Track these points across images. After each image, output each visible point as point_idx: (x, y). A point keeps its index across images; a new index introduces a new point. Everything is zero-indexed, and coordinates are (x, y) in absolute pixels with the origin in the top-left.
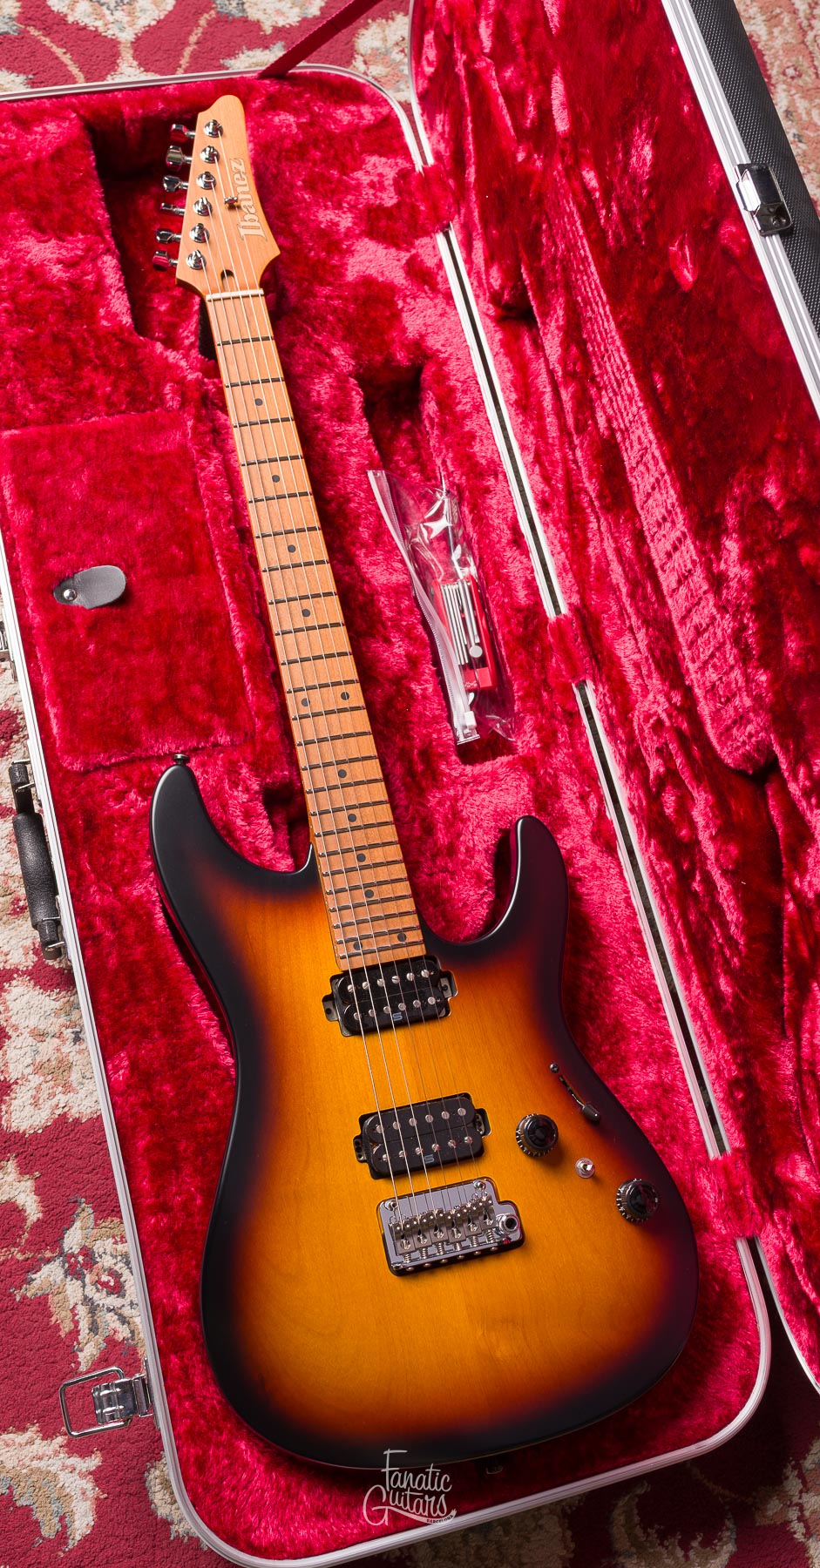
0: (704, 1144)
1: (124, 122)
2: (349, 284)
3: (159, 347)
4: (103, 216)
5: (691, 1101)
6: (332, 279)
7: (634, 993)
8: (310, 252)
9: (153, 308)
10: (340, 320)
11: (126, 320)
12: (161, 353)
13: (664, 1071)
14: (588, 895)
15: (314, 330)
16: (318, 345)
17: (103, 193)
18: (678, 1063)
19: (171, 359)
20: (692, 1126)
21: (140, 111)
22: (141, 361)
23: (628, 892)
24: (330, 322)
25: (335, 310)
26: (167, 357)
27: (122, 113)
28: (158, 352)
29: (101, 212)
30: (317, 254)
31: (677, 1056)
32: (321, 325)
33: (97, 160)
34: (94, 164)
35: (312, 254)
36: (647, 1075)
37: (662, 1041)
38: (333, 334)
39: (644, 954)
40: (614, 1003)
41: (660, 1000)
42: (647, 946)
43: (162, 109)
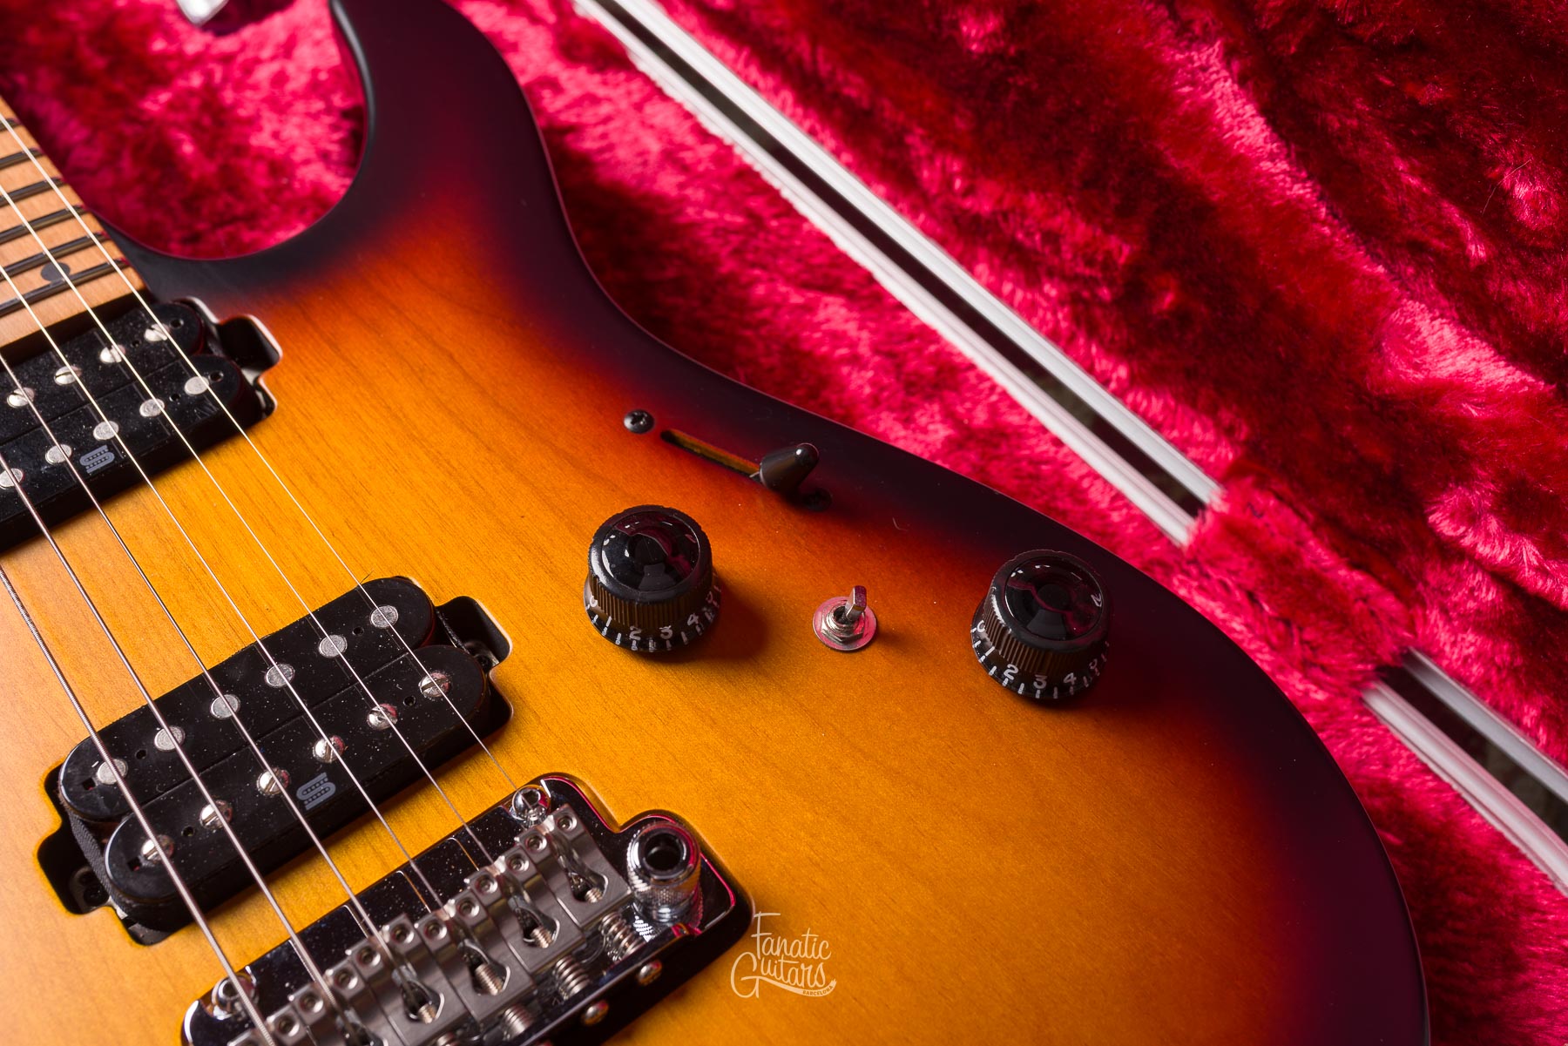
0: (1145, 521)
5: (1058, 443)
7: (804, 286)
13: (960, 409)
14: (601, 150)
18: (983, 378)
20: (1095, 494)
23: (688, 116)
31: (972, 367)
36: (925, 431)
37: (919, 351)
39: (787, 210)
40: (765, 322)
41: (869, 278)
42: (786, 194)
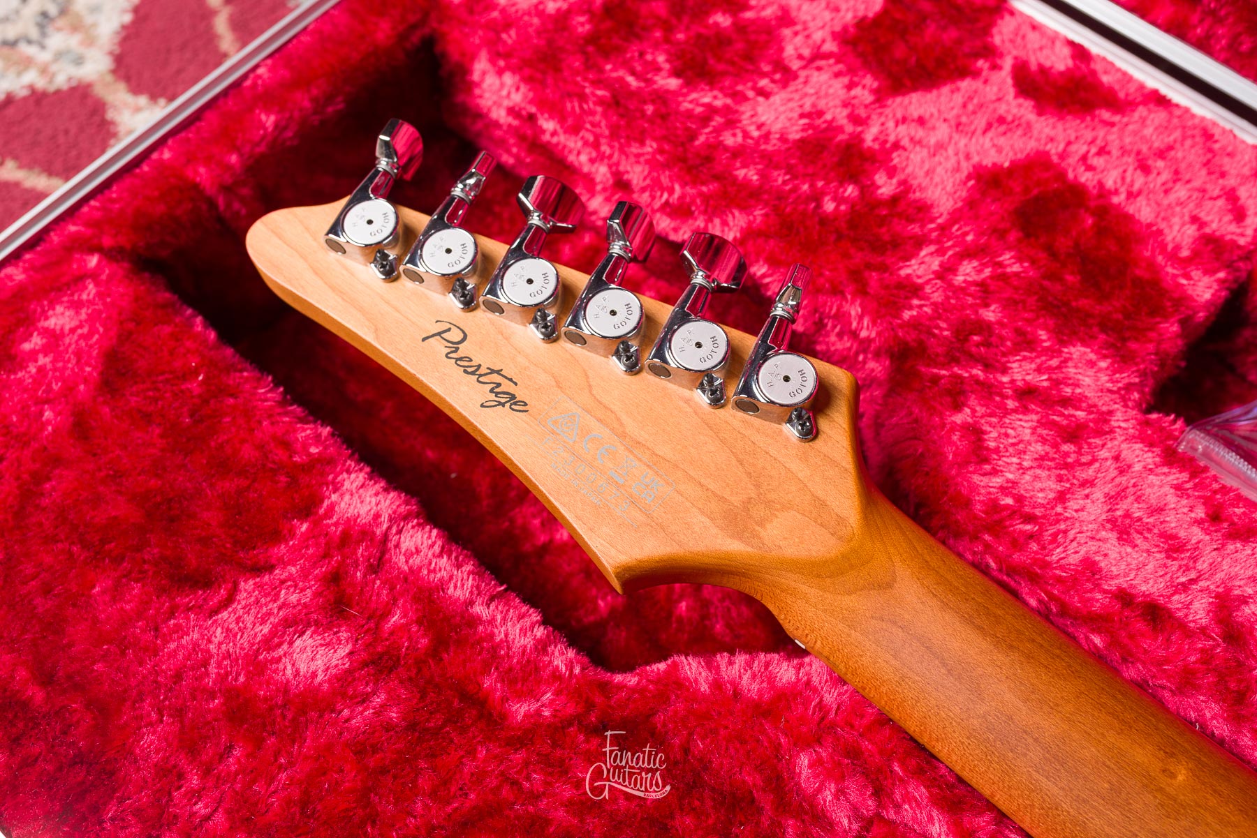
1: (212, 204)
2: (955, 216)
3: (692, 668)
4: (317, 439)
6: (915, 228)
8: (819, 205)
9: (545, 549)
10: (1009, 305)
11: (561, 658)
12: (717, 684)
15: (987, 367)
16: (1027, 394)
17: (277, 384)
19: (750, 685)
21: (234, 158)
22: (686, 750)
24: (999, 322)
25: (985, 292)
26: (735, 685)
27: (196, 187)
28: (704, 687)
29: (305, 432)
30: (838, 200)
32: (987, 344)
33: (211, 321)
34: (213, 335)
35: (829, 206)
38: (1026, 343)
43: (276, 125)
